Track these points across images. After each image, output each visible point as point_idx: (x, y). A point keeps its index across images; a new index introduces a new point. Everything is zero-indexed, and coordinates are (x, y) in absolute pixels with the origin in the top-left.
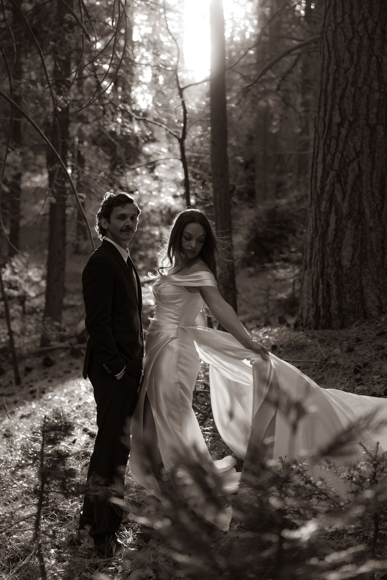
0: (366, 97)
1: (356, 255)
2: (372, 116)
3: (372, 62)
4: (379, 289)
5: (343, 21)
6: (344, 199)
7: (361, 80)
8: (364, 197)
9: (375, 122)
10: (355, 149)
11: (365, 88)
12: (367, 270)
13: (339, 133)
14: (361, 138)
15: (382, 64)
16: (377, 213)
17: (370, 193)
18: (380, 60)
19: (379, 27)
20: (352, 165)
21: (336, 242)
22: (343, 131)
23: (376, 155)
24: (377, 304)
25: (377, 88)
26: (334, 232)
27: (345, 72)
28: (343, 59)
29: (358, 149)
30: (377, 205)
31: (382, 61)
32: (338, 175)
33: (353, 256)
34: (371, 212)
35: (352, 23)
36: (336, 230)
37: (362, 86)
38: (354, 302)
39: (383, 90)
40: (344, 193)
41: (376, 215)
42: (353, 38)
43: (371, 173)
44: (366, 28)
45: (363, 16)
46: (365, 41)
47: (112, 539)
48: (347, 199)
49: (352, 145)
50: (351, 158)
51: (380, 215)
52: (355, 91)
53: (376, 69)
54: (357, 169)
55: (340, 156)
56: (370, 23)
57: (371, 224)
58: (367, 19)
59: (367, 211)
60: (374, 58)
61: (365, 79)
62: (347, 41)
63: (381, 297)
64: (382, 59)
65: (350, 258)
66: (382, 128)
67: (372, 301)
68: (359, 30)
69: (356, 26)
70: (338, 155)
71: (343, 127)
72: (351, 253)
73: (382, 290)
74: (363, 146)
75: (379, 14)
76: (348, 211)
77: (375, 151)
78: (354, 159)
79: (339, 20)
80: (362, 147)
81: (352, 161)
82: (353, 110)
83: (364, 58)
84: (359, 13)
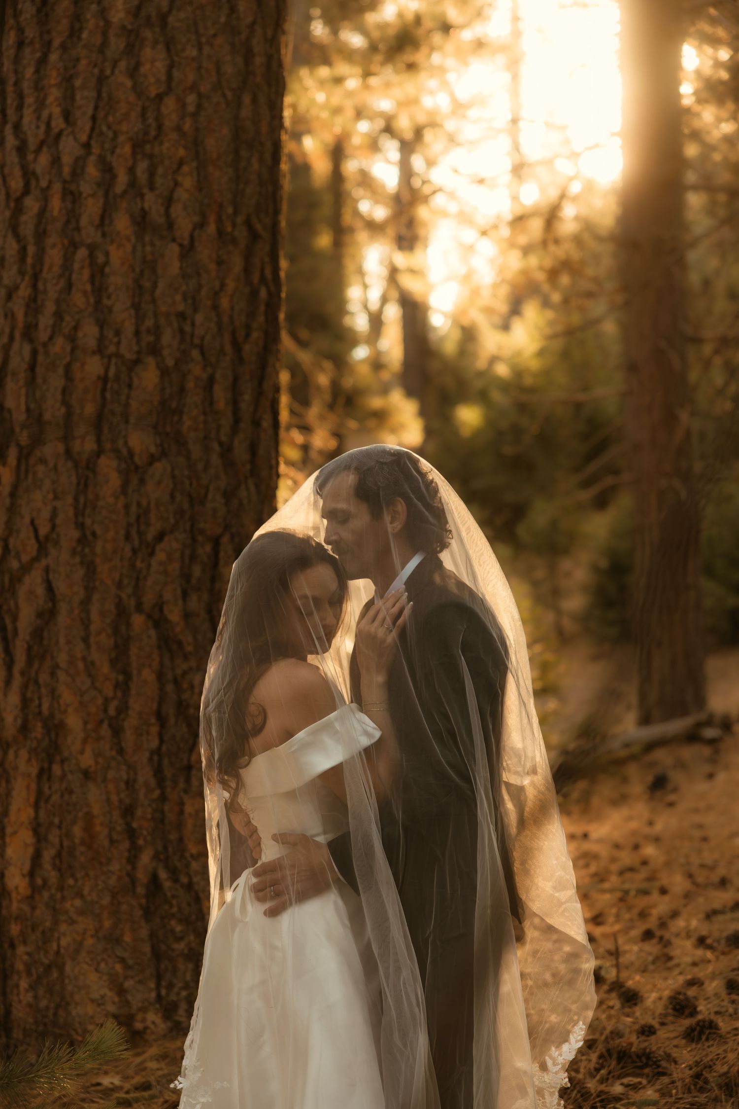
0: (61, 371)
1: (48, 855)
3: (76, 266)
4: (122, 960)
7: (45, 320)
8: (62, 676)
10: (36, 531)
11: (59, 345)
12: (78, 902)
14: (51, 496)
16: (105, 725)
17: (81, 665)
18: (101, 259)
19: (93, 158)
20: (27, 579)
23: (98, 549)
24: (111, 1008)
25: (92, 343)
29: (43, 531)
30: (107, 701)
31: (107, 263)
33: (36, 858)
34: (86, 723)
35: (21, 149)
37: (51, 338)
38: (43, 1003)
39: (112, 349)
41: (105, 730)
42: (26, 191)
43: (86, 602)
44: (56, 161)
45: (48, 124)
46: (56, 204)
49: (27, 520)
50: (25, 558)
51: (117, 731)
52: (34, 353)
53: (88, 287)
54: (40, 590)
56: (69, 149)
57: (87, 760)
58: (59, 135)
59: (74, 722)
60: (82, 253)
61: (59, 315)
62: (12, 204)
63: (129, 984)
64: (107, 254)
65: (27, 867)
66: (114, 463)
67: (93, 1001)
68: (39, 170)
69: (30, 157)
72: (31, 850)
73: (131, 962)
74: (58, 521)
75: (94, 118)
76: (19, 722)
77: (94, 534)
78: (36, 559)
80: (54, 527)
81: (26, 568)
82: (28, 410)
83: (54, 255)
84: (39, 118)
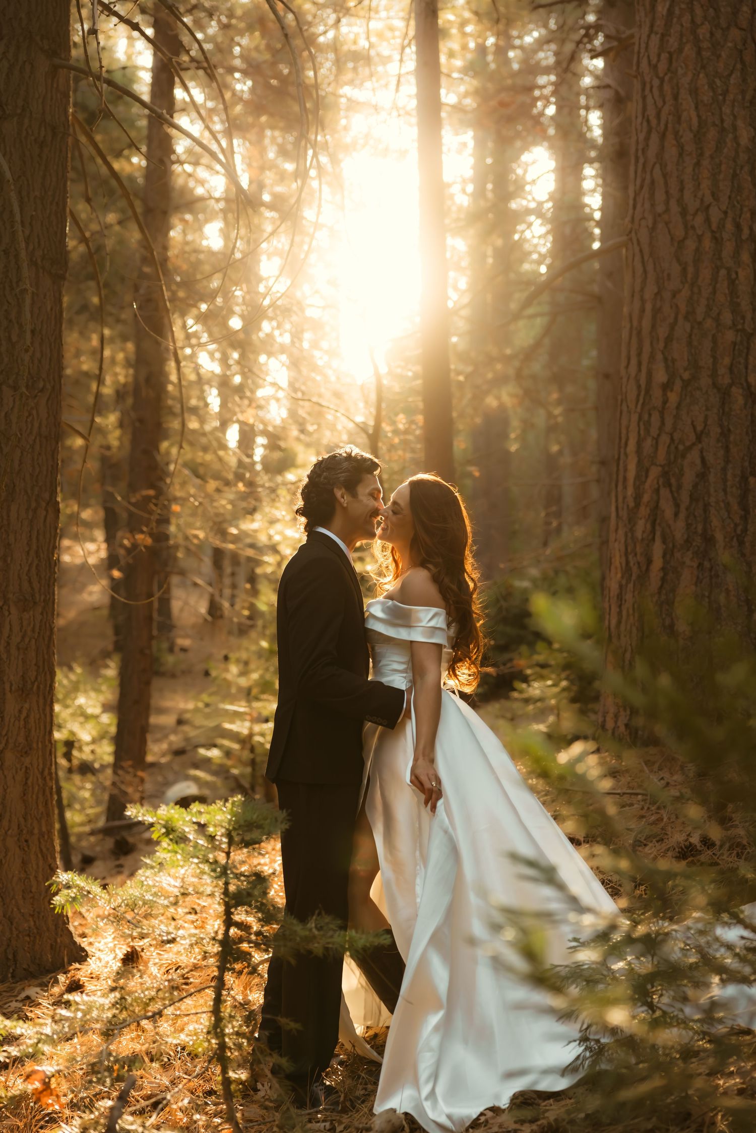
2: (722, 371)
5: (667, 210)
6: (676, 515)
9: (727, 380)
13: (665, 402)
15: (737, 282)
21: (664, 592)
22: (673, 398)
26: (662, 574)
27: (674, 296)
28: (669, 275)
32: (665, 474)
36: (663, 569)
40: (677, 506)
47: (317, 1081)
48: (682, 516)
55: (668, 441)
70: (665, 439)
71: (672, 391)
79: (660, 208)
